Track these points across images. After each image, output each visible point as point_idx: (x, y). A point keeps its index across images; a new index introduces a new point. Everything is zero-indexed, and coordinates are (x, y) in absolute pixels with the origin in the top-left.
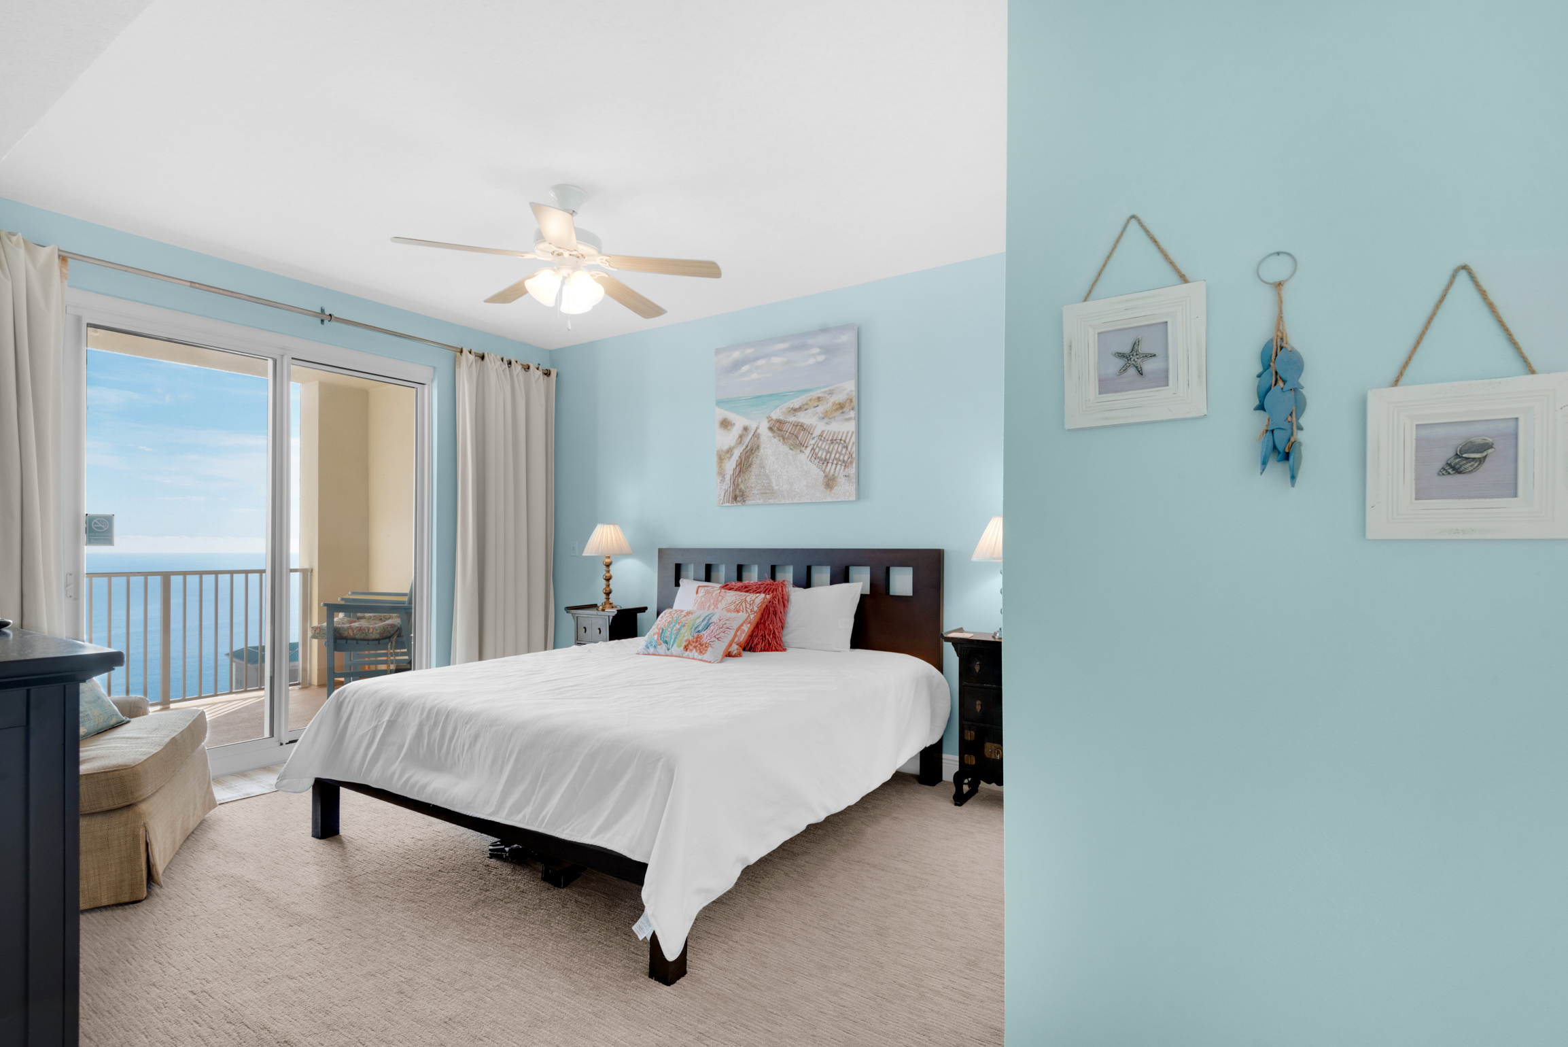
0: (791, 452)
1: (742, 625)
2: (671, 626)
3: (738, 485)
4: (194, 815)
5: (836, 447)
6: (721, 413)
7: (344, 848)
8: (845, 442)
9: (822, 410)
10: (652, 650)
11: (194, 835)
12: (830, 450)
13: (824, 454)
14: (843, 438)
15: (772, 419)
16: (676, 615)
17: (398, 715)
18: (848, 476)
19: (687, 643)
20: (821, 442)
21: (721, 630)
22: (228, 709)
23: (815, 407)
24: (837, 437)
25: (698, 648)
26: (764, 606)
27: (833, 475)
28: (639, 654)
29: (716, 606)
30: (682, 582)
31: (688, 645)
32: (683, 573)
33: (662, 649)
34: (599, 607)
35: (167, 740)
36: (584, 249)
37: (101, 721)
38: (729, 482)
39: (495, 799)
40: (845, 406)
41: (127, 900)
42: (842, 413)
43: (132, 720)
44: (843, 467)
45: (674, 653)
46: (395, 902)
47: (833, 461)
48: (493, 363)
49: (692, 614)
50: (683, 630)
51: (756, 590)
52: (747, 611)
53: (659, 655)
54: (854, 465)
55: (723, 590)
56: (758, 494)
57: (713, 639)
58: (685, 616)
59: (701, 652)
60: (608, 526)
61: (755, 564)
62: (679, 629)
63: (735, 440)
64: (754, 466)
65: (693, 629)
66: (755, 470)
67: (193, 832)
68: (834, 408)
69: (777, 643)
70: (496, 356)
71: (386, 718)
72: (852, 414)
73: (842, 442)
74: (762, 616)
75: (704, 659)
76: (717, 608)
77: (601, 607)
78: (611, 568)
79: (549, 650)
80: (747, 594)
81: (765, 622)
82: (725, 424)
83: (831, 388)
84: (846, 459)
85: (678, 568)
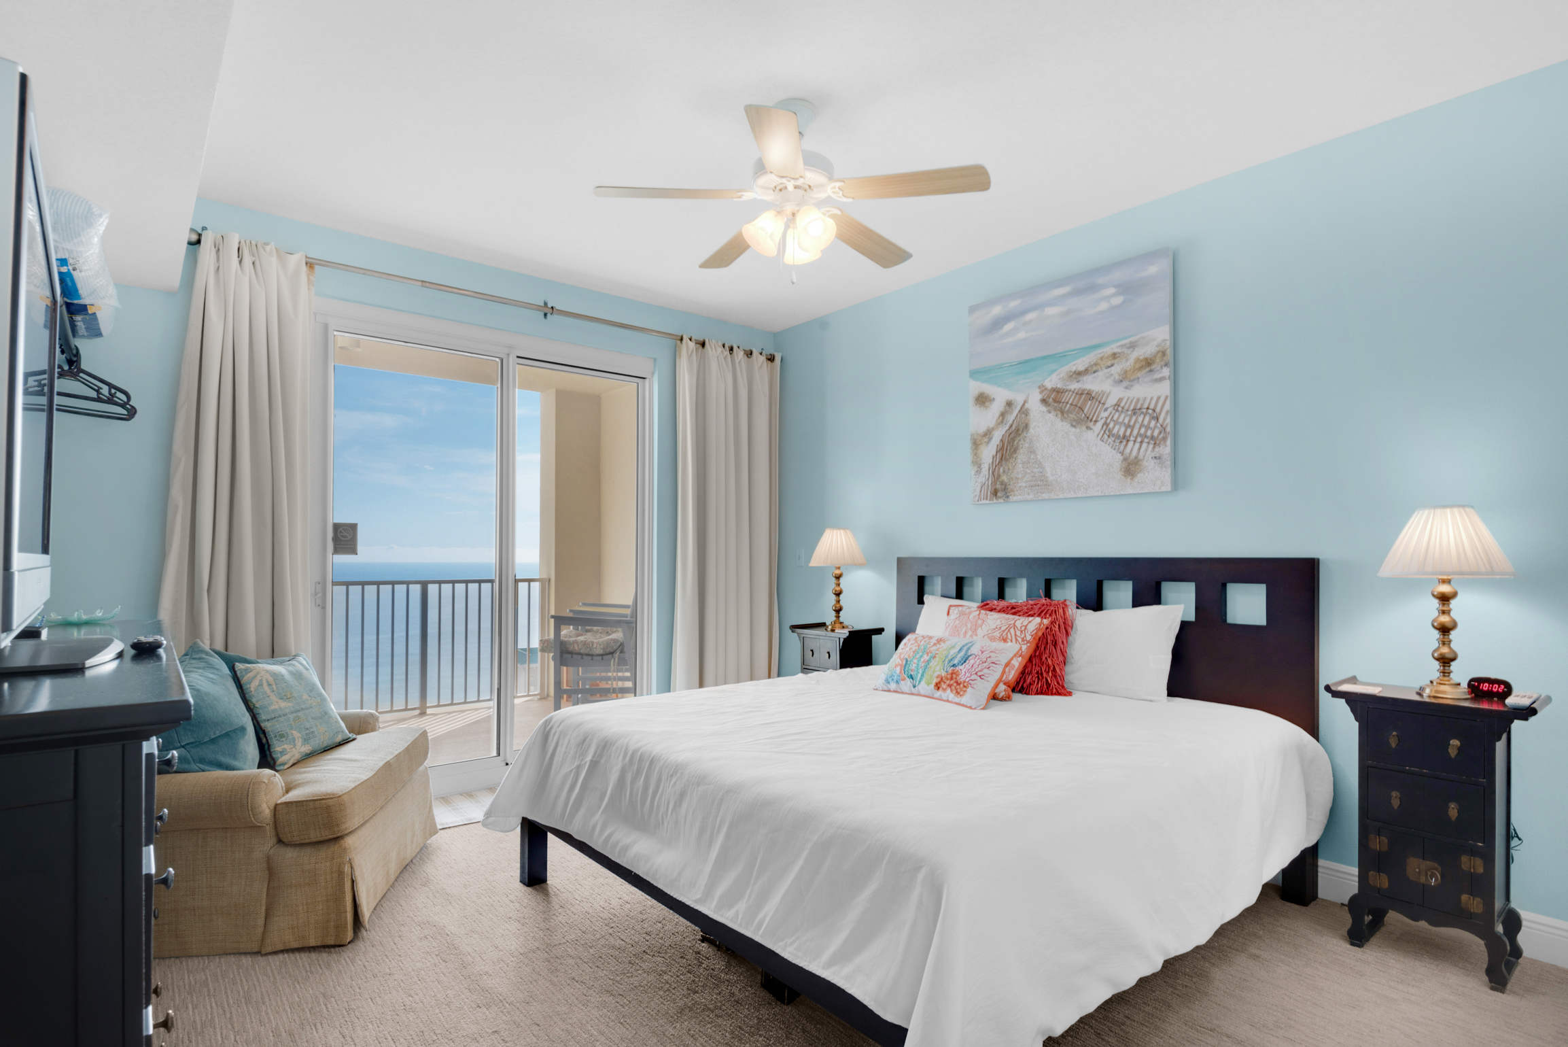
0: (1073, 430)
1: (1012, 659)
2: (918, 656)
3: (999, 476)
4: (412, 843)
5: (1140, 419)
6: (976, 387)
7: (549, 902)
8: (1154, 411)
9: (1119, 371)
10: (893, 686)
11: (412, 865)
12: (1132, 423)
13: (1123, 429)
14: (1152, 406)
15: (1046, 389)
16: (923, 642)
17: (601, 756)
18: (1159, 458)
19: (939, 679)
20: (1117, 414)
21: (985, 665)
22: (474, 717)
23: (1109, 367)
24: (1142, 404)
25: (953, 687)
26: (1040, 634)
27: (1136, 457)
28: (877, 689)
29: (975, 632)
30: (926, 598)
31: (940, 682)
32: (927, 588)
33: (906, 685)
34: (827, 627)
35: (381, 764)
36: (813, 177)
37: (327, 738)
38: (987, 473)
39: (703, 881)
40: (1154, 362)
41: (332, 943)
42: (1150, 371)
43: (358, 737)
44: (1151, 446)
45: (922, 692)
46: (592, 992)
47: (1136, 438)
48: (714, 350)
49: (944, 642)
50: (933, 663)
51: (1028, 612)
52: (1016, 640)
53: (902, 693)
54: (1169, 442)
55: (983, 612)
56: (1026, 487)
57: (974, 677)
58: (935, 644)
59: (957, 693)
60: (838, 531)
61: (1022, 576)
62: (928, 662)
63: (995, 420)
64: (1021, 451)
65: (946, 662)
66: (1022, 456)
67: (412, 861)
68: (1137, 366)
69: (1058, 683)
70: (717, 342)
71: (589, 758)
72: (1166, 372)
73: (1150, 411)
74: (1037, 647)
75: (962, 703)
76: (976, 635)
77: (830, 627)
78: (842, 580)
79: (773, 678)
80: (1016, 617)
81: (1041, 654)
82: (982, 400)
83: (1133, 339)
84: (1156, 434)
85: (921, 581)
